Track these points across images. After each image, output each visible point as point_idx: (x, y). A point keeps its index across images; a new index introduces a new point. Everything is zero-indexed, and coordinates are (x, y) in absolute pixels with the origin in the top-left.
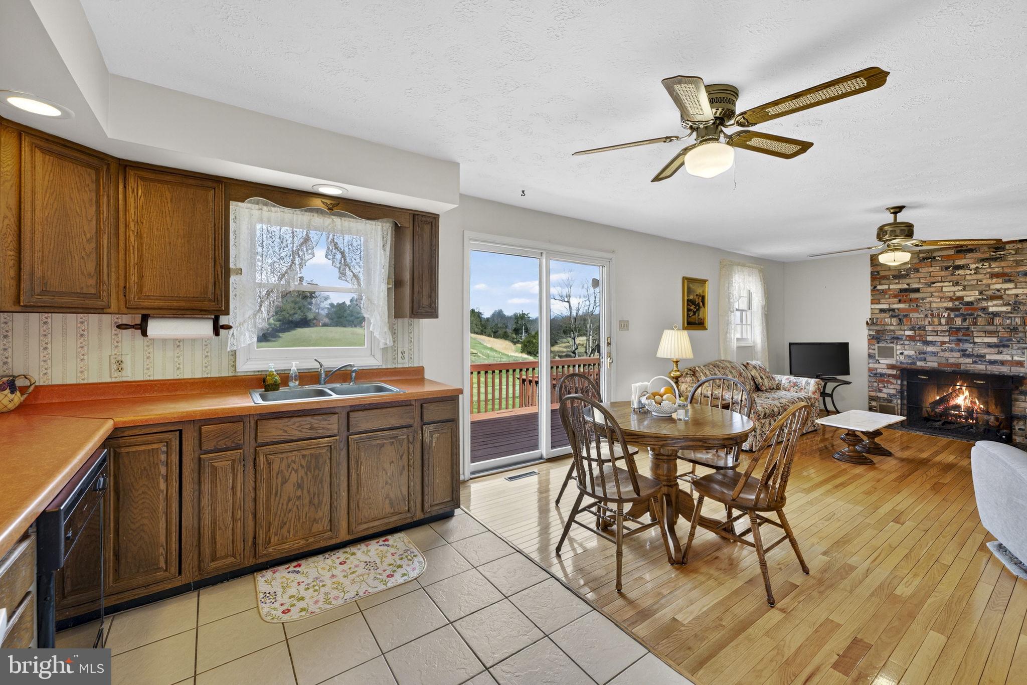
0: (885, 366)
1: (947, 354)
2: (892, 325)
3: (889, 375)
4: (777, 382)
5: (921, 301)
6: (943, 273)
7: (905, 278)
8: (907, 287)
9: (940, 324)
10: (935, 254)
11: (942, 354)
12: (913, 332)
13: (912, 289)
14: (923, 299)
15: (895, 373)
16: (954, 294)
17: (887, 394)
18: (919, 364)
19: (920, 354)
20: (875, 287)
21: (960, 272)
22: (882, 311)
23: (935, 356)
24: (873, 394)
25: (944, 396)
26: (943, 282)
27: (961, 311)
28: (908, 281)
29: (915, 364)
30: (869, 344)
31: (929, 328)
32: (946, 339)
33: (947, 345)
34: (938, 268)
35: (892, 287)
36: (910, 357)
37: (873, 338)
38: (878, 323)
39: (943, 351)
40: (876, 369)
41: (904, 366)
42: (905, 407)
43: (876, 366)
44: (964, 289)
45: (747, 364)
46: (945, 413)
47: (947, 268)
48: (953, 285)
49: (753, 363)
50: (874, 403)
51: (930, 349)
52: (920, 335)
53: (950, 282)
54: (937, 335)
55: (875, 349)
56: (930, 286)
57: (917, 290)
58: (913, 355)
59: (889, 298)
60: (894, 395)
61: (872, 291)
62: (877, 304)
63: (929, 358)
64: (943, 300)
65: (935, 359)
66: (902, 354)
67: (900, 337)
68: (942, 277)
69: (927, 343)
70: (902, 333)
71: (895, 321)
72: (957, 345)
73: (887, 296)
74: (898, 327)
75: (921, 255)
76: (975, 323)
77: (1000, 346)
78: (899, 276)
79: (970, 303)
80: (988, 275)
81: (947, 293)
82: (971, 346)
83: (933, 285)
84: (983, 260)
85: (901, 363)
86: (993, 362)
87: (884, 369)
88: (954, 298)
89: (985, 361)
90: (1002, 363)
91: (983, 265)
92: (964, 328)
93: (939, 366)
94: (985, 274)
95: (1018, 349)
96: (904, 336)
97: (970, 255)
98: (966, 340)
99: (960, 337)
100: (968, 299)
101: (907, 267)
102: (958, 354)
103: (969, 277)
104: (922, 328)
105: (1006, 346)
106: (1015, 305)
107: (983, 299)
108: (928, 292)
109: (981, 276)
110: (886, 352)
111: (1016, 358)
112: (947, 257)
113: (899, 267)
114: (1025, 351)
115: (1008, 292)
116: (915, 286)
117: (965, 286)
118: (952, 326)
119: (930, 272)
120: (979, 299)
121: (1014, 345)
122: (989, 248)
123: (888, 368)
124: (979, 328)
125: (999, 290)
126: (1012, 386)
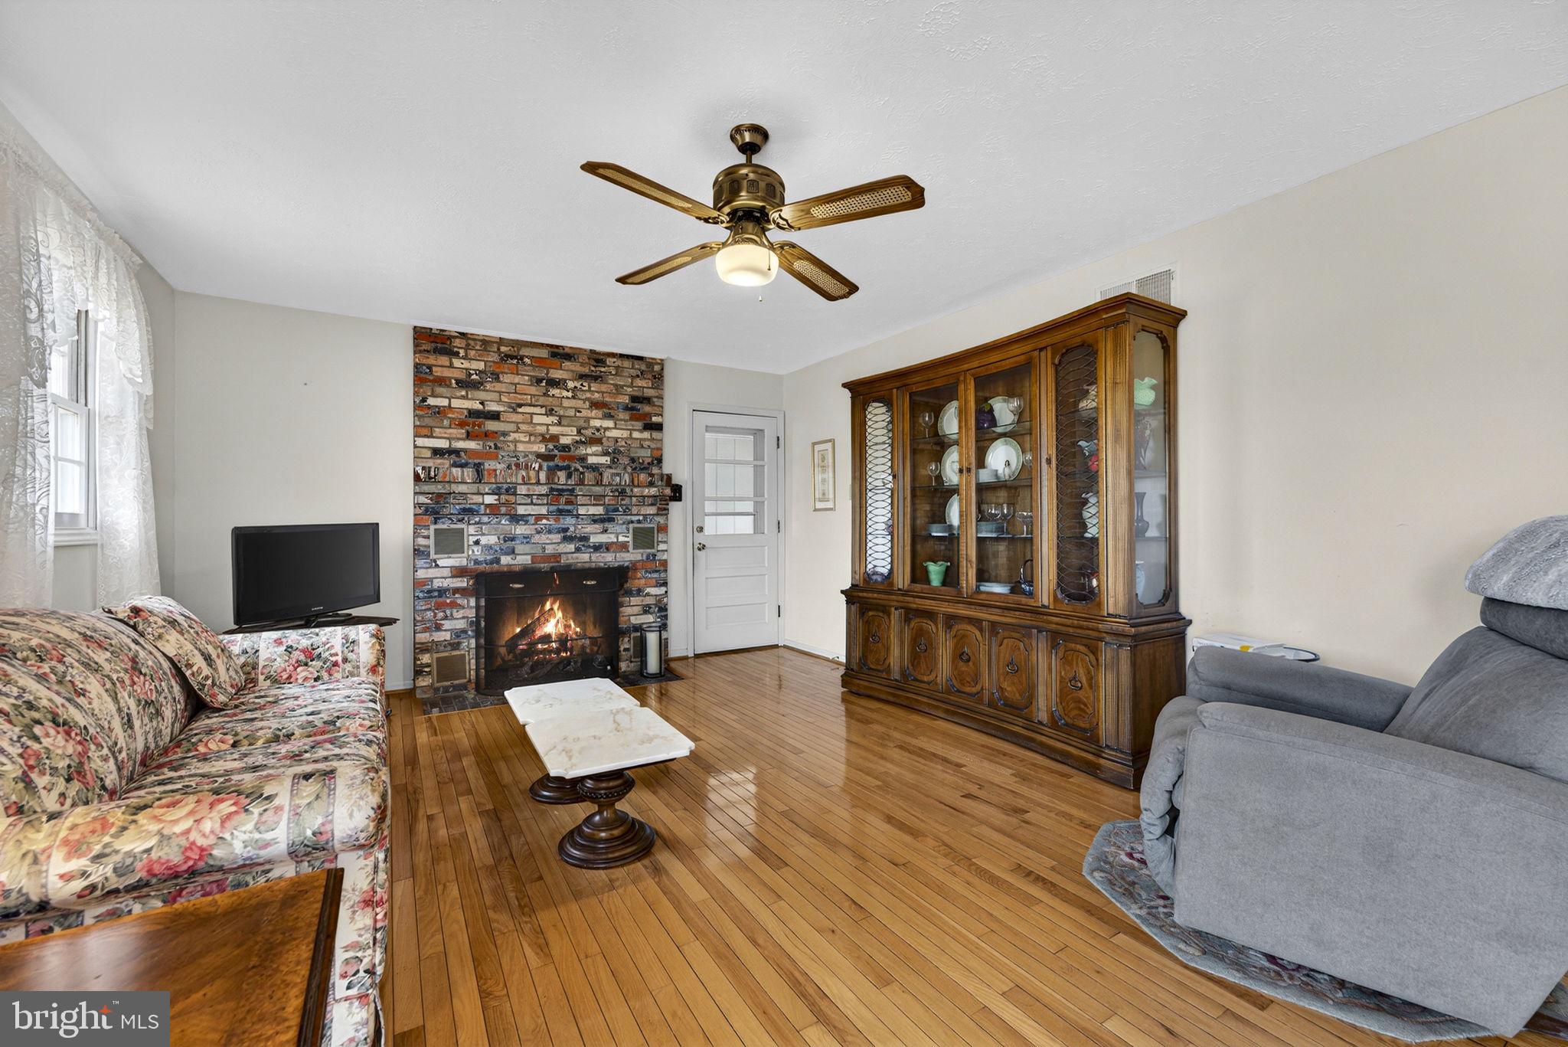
0: (447, 572)
1: (544, 538)
2: (463, 482)
3: (456, 591)
5: (502, 438)
6: (533, 390)
7: (477, 388)
8: (481, 407)
9: (538, 483)
10: (524, 352)
11: (536, 538)
12: (497, 497)
13: (489, 412)
14: (505, 434)
15: (465, 584)
16: (548, 430)
17: (451, 630)
18: (505, 560)
20: (424, 400)
21: (556, 392)
22: (437, 452)
23: (527, 543)
24: (423, 637)
25: (529, 625)
26: (534, 406)
27: (557, 461)
28: (482, 395)
29: (497, 561)
30: (417, 526)
31: (522, 490)
32: (544, 510)
33: (544, 522)
34: (527, 378)
35: (455, 403)
36: (489, 547)
37: (426, 510)
38: (439, 478)
39: (539, 532)
40: (431, 580)
41: (482, 567)
42: (483, 653)
43: (432, 573)
44: (559, 424)
45: (137, 612)
46: (531, 650)
47: (539, 381)
48: (546, 414)
50: (426, 658)
51: (520, 530)
52: (507, 503)
53: (542, 407)
54: (532, 503)
55: (428, 537)
56: (515, 411)
57: (495, 416)
58: (496, 544)
59: (450, 427)
60: (464, 631)
61: (416, 407)
62: (428, 437)
63: (519, 549)
64: (532, 438)
65: (527, 548)
66: (477, 543)
67: (474, 507)
68: (531, 395)
69: (516, 519)
70: (478, 499)
71: (469, 474)
72: (557, 520)
73: (446, 422)
74: (474, 488)
75: (503, 349)
76: (581, 482)
77: (605, 520)
78: (467, 384)
79: (565, 448)
80: (587, 403)
81: (538, 427)
82: (573, 521)
83: (520, 410)
84: (582, 377)
85: (476, 562)
86: (597, 548)
87: (445, 578)
88: (548, 437)
89: (589, 547)
90: (607, 547)
91: (582, 385)
92: (568, 490)
93: (533, 563)
94: (584, 401)
95: (624, 523)
96: (482, 506)
97: (567, 364)
98: (569, 511)
99: (560, 507)
100: (564, 441)
101: (481, 366)
102: (557, 538)
103: (566, 403)
104: (511, 491)
105: (611, 520)
106: (615, 454)
107: (582, 442)
108: (514, 422)
109: (579, 404)
110: (450, 542)
111: (621, 539)
112: (538, 362)
113: (466, 364)
114: (631, 526)
115: (608, 434)
116: (493, 407)
117: (560, 417)
118: (553, 486)
119: (516, 384)
120: (577, 442)
121: (619, 517)
122: (589, 359)
123: (453, 577)
124: (585, 490)
125: (598, 430)
126: (617, 584)
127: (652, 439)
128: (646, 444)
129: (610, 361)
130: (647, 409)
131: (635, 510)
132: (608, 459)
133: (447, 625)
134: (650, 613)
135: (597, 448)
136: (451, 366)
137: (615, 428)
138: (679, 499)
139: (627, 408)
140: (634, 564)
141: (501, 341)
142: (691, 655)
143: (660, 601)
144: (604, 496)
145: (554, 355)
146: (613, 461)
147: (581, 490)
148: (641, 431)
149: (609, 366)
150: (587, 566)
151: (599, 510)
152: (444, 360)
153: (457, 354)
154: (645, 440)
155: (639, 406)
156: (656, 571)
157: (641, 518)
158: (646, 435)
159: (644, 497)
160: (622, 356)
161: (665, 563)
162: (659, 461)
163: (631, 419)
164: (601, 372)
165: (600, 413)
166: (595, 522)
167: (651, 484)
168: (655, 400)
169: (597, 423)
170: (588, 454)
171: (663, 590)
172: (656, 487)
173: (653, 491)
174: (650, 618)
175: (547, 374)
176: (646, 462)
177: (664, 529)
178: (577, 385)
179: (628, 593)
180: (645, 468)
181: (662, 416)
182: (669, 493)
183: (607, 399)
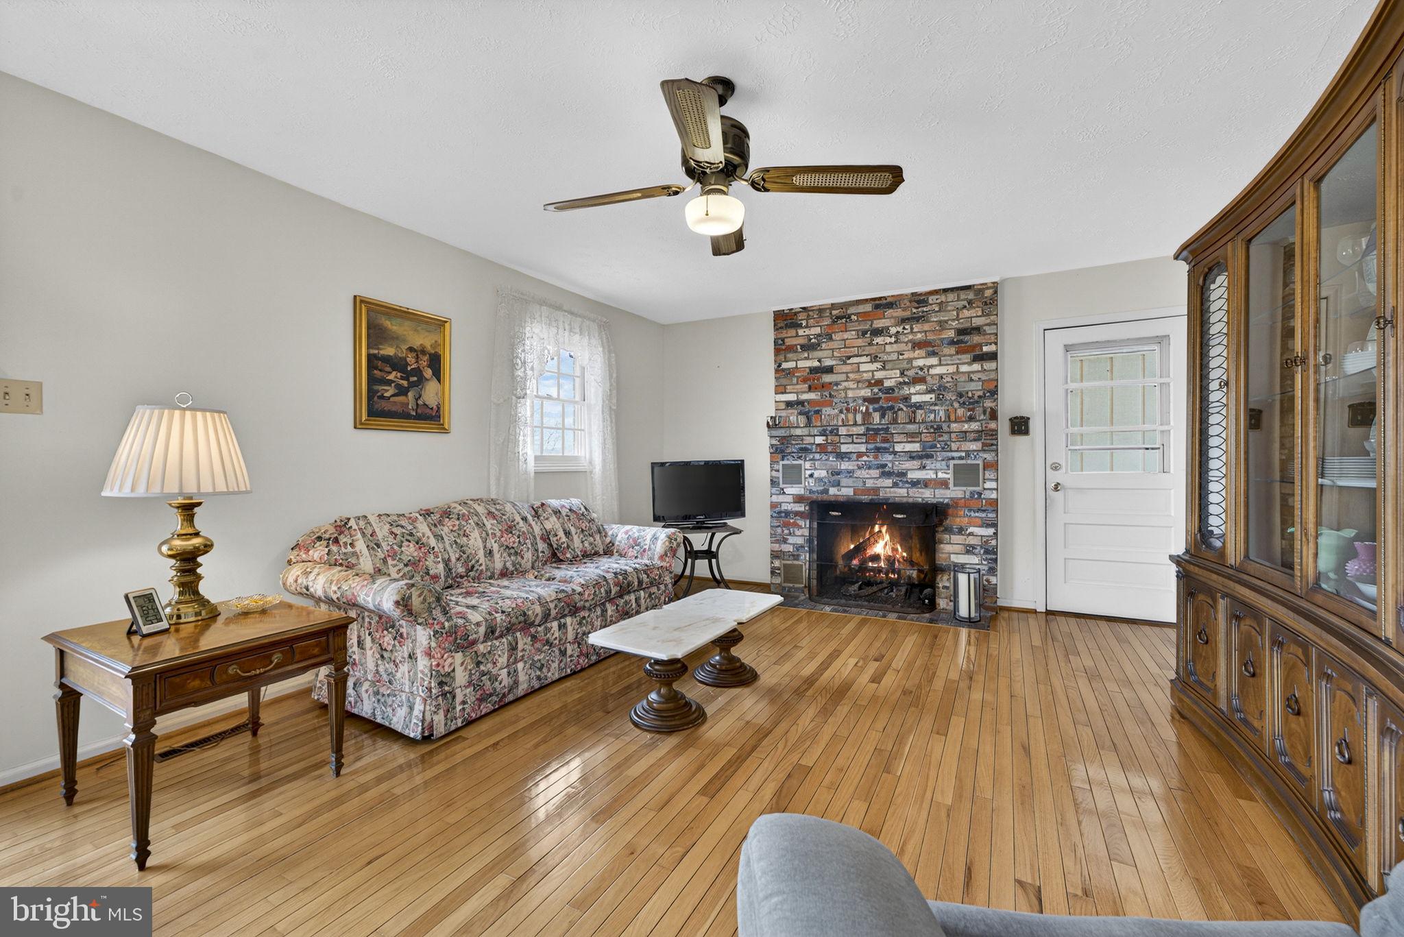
0: (790, 499)
1: (863, 473)
2: (798, 427)
3: (797, 514)
4: (608, 540)
5: (835, 388)
6: (860, 342)
7: (816, 349)
8: (818, 364)
9: (855, 424)
10: (851, 310)
11: (858, 473)
12: (824, 438)
13: (825, 367)
14: (837, 384)
15: (802, 509)
16: (873, 376)
17: (794, 544)
18: (833, 491)
19: (833, 475)
20: (780, 365)
21: (879, 340)
22: (789, 404)
23: (850, 477)
24: (776, 547)
25: (861, 544)
26: (861, 356)
27: (880, 403)
28: (819, 354)
29: (826, 491)
30: (773, 462)
31: (842, 431)
32: (863, 448)
33: (865, 458)
34: (854, 333)
35: (801, 364)
36: (820, 480)
37: (777, 449)
38: (781, 425)
39: (859, 468)
40: (780, 504)
41: (814, 496)
42: (815, 566)
43: (781, 498)
44: (884, 368)
45: (543, 504)
46: (863, 568)
47: (864, 333)
48: (871, 362)
49: (554, 503)
50: (777, 563)
51: (845, 465)
52: (832, 444)
53: (868, 355)
54: (853, 442)
55: (778, 471)
56: (845, 363)
57: (829, 370)
58: (825, 477)
59: (797, 384)
60: (802, 547)
61: (777, 371)
62: (782, 393)
63: (844, 482)
64: (860, 385)
65: (850, 482)
66: (811, 476)
67: (809, 447)
68: (858, 347)
69: (842, 456)
70: (810, 440)
71: (802, 421)
72: (876, 457)
73: (795, 380)
74: (806, 431)
75: (834, 312)
76: (895, 421)
77: (924, 456)
78: (809, 347)
79: (890, 390)
80: (910, 345)
81: (865, 375)
82: (891, 457)
83: (848, 362)
84: (904, 321)
85: (811, 492)
86: (915, 483)
87: (790, 503)
88: (873, 382)
89: (907, 482)
90: (926, 484)
91: (904, 328)
92: (882, 429)
93: (855, 494)
94: (907, 343)
95: (943, 460)
96: (814, 446)
97: (889, 312)
98: (885, 448)
99: (878, 445)
100: (887, 384)
101: (817, 330)
102: (875, 473)
103: (888, 348)
104: (834, 431)
105: (929, 456)
106: (939, 391)
107: (905, 383)
108: (843, 373)
109: (902, 347)
110: (793, 475)
111: (941, 475)
112: (864, 316)
113: (807, 332)
114: (952, 463)
115: (932, 371)
116: (828, 363)
117: (884, 362)
118: (871, 427)
119: (845, 340)
120: (900, 383)
121: (938, 453)
122: (910, 302)
123: (794, 502)
124: (899, 429)
125: (921, 369)
126: (936, 520)
127: (984, 371)
128: (977, 376)
129: (931, 299)
130: (976, 339)
132: (933, 396)
133: (791, 540)
134: (974, 554)
135: (921, 387)
136: (797, 335)
137: (940, 365)
138: (1026, 432)
139: (952, 342)
140: (955, 503)
141: (833, 306)
142: (1041, 609)
143: (987, 543)
145: (877, 307)
146: (938, 398)
147: (894, 428)
148: (969, 364)
149: (931, 305)
150: (905, 500)
151: (916, 447)
152: (792, 332)
153: (800, 326)
154: (973, 372)
155: (967, 338)
156: (984, 511)
157: (963, 454)
158: (976, 367)
159: (966, 432)
160: (945, 291)
161: (994, 504)
162: (994, 393)
163: (957, 353)
164: (923, 312)
165: (923, 353)
166: (912, 458)
167: (971, 419)
168: (986, 328)
169: (920, 363)
170: (911, 394)
171: (991, 531)
172: (979, 421)
173: (975, 426)
174: (975, 559)
175: (871, 326)
176: (976, 397)
177: (992, 466)
178: (900, 329)
179: (949, 530)
180: (970, 403)
181: (996, 344)
182: (1003, 427)
183: (931, 337)
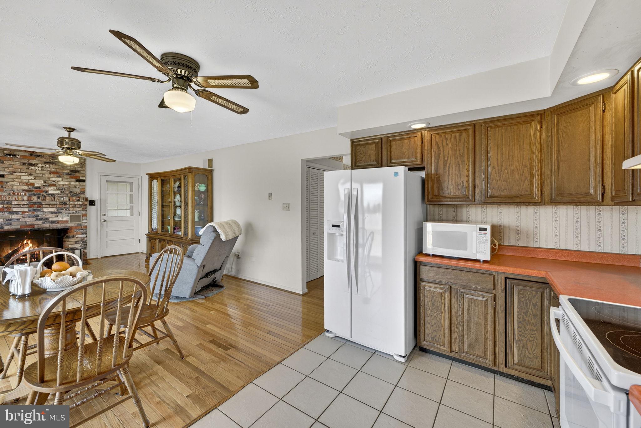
1: (27, 219)
5: (5, 184)
6: (21, 167)
9: (23, 200)
10: (16, 153)
11: (22, 219)
12: (2, 205)
14: (7, 182)
16: (29, 181)
18: (7, 227)
19: (7, 220)
21: (33, 168)
23: (18, 221)
26: (22, 172)
27: (34, 192)
29: (3, 227)
31: (15, 203)
32: (26, 210)
33: (26, 213)
34: (18, 162)
39: (24, 217)
44: (35, 179)
47: (24, 164)
48: (28, 175)
51: (15, 216)
52: (7, 207)
53: (26, 173)
54: (20, 207)
56: (12, 174)
57: (2, 176)
58: (2, 222)
63: (14, 223)
64: (21, 184)
65: (18, 223)
68: (20, 169)
69: (12, 213)
72: (33, 213)
75: (5, 152)
76: (45, 200)
77: (58, 212)
79: (38, 187)
80: (49, 172)
81: (24, 180)
82: (42, 213)
83: (14, 174)
84: (46, 163)
86: (53, 222)
88: (29, 183)
89: (49, 222)
90: (58, 222)
91: (46, 165)
92: (38, 203)
93: (21, 228)
94: (47, 171)
95: (66, 214)
97: (38, 158)
98: (39, 210)
99: (35, 208)
100: (37, 185)
102: (33, 219)
103: (38, 172)
104: (9, 203)
105: (59, 213)
106: (63, 190)
107: (46, 186)
108: (12, 178)
109: (44, 172)
111: (65, 219)
112: (24, 157)
114: (69, 215)
115: (59, 183)
116: (1, 173)
117: (35, 176)
118: (31, 201)
119: (12, 164)
120: (44, 185)
121: (64, 212)
124: (47, 203)
125: (54, 181)
126: (62, 234)
127: (80, 185)
128: (77, 187)
130: (77, 174)
131: (71, 209)
132: (59, 191)
134: (78, 243)
135: (53, 188)
137: (63, 181)
138: (94, 205)
139: (68, 174)
140: (71, 227)
141: (5, 149)
142: (99, 257)
143: (83, 239)
144: (56, 205)
145: (32, 155)
147: (44, 203)
148: (75, 182)
150: (48, 228)
151: (54, 209)
154: (78, 185)
155: (74, 173)
156: (82, 230)
157: (74, 212)
158: (77, 183)
159: (75, 205)
161: (86, 227)
162: (84, 192)
163: (70, 178)
165: (55, 176)
166: (52, 213)
167: (78, 201)
168: (81, 171)
169: (54, 179)
170: (49, 190)
171: (85, 236)
172: (81, 201)
173: (80, 203)
174: (78, 245)
175: (28, 161)
176: (77, 193)
177: (85, 215)
178: (44, 166)
179: (68, 237)
180: (76, 195)
181: (85, 177)
182: (87, 203)
183: (58, 171)
